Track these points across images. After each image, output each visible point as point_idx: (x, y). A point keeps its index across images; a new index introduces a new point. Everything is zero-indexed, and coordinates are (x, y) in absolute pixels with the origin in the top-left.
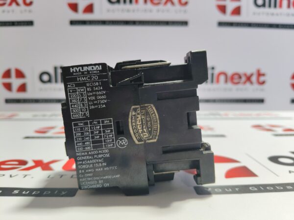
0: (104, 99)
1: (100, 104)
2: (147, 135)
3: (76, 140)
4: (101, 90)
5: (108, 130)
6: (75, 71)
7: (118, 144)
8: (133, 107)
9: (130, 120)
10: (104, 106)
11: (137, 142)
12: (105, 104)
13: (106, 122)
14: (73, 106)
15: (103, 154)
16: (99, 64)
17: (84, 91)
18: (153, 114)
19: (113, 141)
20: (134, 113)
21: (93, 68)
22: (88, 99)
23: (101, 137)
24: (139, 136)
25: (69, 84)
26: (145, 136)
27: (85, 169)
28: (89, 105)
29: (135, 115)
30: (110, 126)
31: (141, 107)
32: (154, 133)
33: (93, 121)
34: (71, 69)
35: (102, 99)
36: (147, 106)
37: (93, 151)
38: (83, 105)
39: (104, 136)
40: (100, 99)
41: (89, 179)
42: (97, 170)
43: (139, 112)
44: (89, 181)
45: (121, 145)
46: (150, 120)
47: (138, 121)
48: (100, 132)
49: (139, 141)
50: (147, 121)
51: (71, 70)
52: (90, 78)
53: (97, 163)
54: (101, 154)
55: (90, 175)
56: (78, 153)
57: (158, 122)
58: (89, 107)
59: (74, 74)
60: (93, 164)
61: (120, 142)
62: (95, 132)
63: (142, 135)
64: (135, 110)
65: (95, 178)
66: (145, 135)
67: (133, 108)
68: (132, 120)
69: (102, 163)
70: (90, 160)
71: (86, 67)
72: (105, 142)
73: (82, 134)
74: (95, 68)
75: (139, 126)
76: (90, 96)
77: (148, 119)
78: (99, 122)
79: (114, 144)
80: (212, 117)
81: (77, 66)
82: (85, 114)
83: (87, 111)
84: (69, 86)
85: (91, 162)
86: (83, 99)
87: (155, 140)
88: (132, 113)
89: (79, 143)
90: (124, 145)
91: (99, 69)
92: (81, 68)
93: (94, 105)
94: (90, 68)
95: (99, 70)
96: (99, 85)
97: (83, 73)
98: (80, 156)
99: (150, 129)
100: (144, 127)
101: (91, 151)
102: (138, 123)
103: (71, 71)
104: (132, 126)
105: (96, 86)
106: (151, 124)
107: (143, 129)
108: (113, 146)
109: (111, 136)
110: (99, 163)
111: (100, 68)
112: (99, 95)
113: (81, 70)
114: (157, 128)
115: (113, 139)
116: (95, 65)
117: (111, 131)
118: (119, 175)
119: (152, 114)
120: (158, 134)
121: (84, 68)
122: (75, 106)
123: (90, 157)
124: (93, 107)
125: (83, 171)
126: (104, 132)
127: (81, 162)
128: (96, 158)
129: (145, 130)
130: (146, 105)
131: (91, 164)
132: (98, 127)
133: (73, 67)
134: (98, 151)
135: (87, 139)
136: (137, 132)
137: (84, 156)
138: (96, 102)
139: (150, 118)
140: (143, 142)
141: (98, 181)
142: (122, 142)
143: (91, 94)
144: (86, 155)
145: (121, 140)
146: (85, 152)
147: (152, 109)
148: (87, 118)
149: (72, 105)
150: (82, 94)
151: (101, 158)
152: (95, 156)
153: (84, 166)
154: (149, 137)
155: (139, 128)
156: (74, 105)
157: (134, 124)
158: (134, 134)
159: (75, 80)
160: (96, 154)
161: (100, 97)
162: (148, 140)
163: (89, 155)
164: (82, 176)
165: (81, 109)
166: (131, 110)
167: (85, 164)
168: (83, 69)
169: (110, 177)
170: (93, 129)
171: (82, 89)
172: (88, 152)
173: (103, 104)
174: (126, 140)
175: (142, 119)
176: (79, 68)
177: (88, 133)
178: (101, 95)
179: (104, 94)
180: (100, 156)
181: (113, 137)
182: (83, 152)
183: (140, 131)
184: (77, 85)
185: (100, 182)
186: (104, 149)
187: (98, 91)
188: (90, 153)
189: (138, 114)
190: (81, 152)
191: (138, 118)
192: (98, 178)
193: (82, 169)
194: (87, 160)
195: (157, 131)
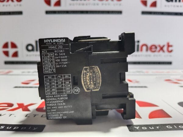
0: (66, 61)
1: (63, 64)
2: (93, 86)
3: (46, 87)
4: (64, 55)
5: (67, 82)
6: (47, 42)
7: (74, 91)
8: (85, 67)
9: (82, 76)
10: (66, 66)
11: (86, 90)
12: (66, 64)
13: (67, 77)
14: (45, 65)
16: (63, 38)
17: (53, 55)
18: (97, 72)
19: (70, 89)
20: (85, 72)
21: (59, 40)
22: (55, 61)
23: (62, 86)
24: (87, 86)
25: (43, 51)
27: (51, 106)
28: (55, 65)
29: (85, 73)
30: (69, 79)
31: (90, 68)
32: (97, 85)
33: (58, 76)
34: (45, 40)
35: (64, 61)
36: (94, 68)
37: (57, 95)
38: (52, 64)
39: (64, 86)
41: (54, 113)
42: (59, 107)
43: (88, 71)
44: (54, 114)
45: (76, 92)
46: (96, 77)
47: (87, 77)
48: (62, 83)
49: (87, 90)
50: (93, 77)
51: (45, 41)
52: (57, 47)
53: (59, 103)
54: (62, 97)
55: (54, 110)
56: (47, 96)
57: (101, 78)
58: (56, 66)
59: (47, 44)
60: (57, 103)
61: (75, 90)
62: (59, 83)
63: (89, 86)
64: (86, 69)
65: (57, 113)
66: (92, 86)
67: (85, 68)
68: (83, 76)
69: (62, 103)
70: (54, 101)
71: (55, 40)
72: (65, 89)
73: (50, 83)
74: (61, 41)
75: (88, 80)
76: (57, 59)
77: (94, 76)
78: (62, 77)
79: (71, 91)
80: (138, 73)
81: (49, 39)
82: (53, 70)
83: (54, 68)
84: (43, 52)
85: (55, 102)
86: (52, 61)
87: (98, 90)
88: (84, 71)
89: (48, 89)
90: (77, 92)
91: (63, 41)
92: (51, 40)
93: (59, 65)
94: (57, 41)
95: (63, 42)
96: (63, 52)
97: (52, 43)
98: (48, 98)
99: (95, 83)
100: (91, 81)
101: (55, 95)
102: (87, 78)
103: (45, 42)
104: (84, 80)
105: (61, 53)
106: (96, 79)
107: (90, 82)
108: (70, 92)
109: (69, 86)
110: (60, 103)
111: (64, 41)
112: (63, 59)
113: (51, 42)
114: (100, 82)
115: (70, 88)
116: (61, 38)
117: (70, 83)
118: (73, 112)
119: (97, 73)
120: (100, 86)
121: (53, 40)
122: (47, 65)
123: (55, 99)
124: (58, 66)
125: (50, 108)
126: (65, 83)
127: (49, 102)
128: (59, 100)
129: (91, 83)
130: (93, 66)
131: (55, 103)
132: (61, 80)
133: (46, 39)
134: (60, 95)
135: (53, 87)
136: (87, 84)
137: (51, 98)
138: (60, 63)
139: (96, 75)
140: (90, 91)
141: (59, 114)
142: (76, 90)
143: (57, 58)
145: (76, 88)
146: (51, 95)
147: (97, 69)
148: (54, 74)
149: (44, 64)
150: (51, 57)
151: (62, 100)
152: (58, 98)
154: (94, 87)
155: (88, 81)
156: (46, 64)
157: (85, 79)
158: (85, 85)
159: (47, 47)
160: (59, 97)
161: (63, 60)
162: (93, 89)
163: (54, 98)
164: (49, 111)
165: (50, 67)
166: (83, 70)
167: (51, 103)
168: (52, 41)
169: (67, 112)
170: (58, 81)
172: (54, 96)
173: (65, 65)
174: (79, 89)
175: (90, 76)
176: (50, 40)
177: (54, 83)
178: (64, 59)
179: (66, 58)
180: (61, 98)
181: (70, 86)
182: (50, 95)
183: (89, 83)
184: (49, 51)
185: (61, 115)
186: (64, 94)
187: (62, 56)
188: (55, 96)
189: (88, 72)
190: (49, 95)
191: (87, 74)
192: (59, 113)
193: (49, 107)
194: (53, 101)
195: (99, 84)
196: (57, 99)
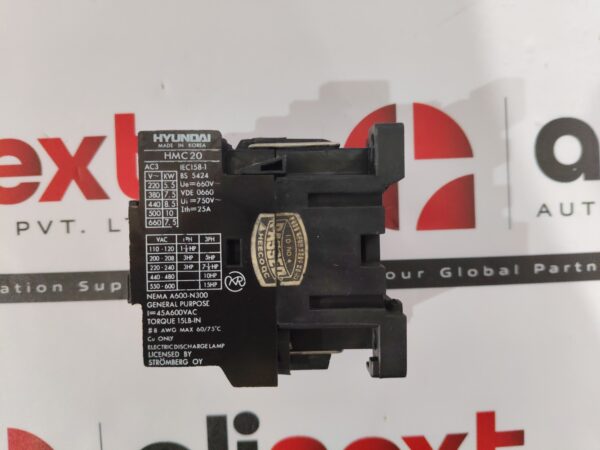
0: (209, 196)
1: (201, 204)
3: (149, 268)
4: (205, 180)
5: (210, 255)
6: (161, 141)
7: (228, 283)
8: (261, 216)
9: (253, 240)
10: (209, 209)
11: (263, 283)
12: (210, 205)
13: (210, 239)
14: (150, 205)
15: (196, 300)
16: (206, 132)
17: (174, 178)
18: (298, 232)
19: (218, 277)
20: (262, 228)
21: (194, 138)
22: (180, 193)
23: (196, 267)
24: (268, 271)
25: (149, 164)
26: (279, 274)
27: (160, 327)
28: (180, 205)
29: (263, 232)
30: (216, 248)
31: (276, 218)
32: (296, 268)
33: (184, 236)
34: (155, 136)
35: (205, 196)
36: (288, 218)
37: (178, 292)
38: (170, 203)
39: (202, 266)
40: (201, 196)
41: (165, 347)
42: (182, 330)
43: (272, 226)
44: (165, 351)
45: (233, 286)
46: (292, 244)
47: (269, 243)
48: (195, 257)
49: (268, 280)
50: (285, 244)
51: (155, 138)
52: (188, 156)
53: (184, 316)
54: (192, 299)
55: (168, 339)
56: (150, 293)
57: (307, 248)
58: (180, 209)
59: (160, 146)
60: (176, 317)
61: (232, 280)
62: (186, 258)
63: (273, 270)
64: (265, 221)
65: (176, 346)
67: (262, 219)
68: (257, 240)
69: (192, 317)
70: (170, 309)
71: (183, 136)
72: (202, 277)
73: (162, 258)
74: (199, 138)
75: (269, 252)
76: (185, 188)
77: (288, 241)
78: (195, 239)
79: (219, 282)
81: (167, 132)
82: (171, 221)
83: (175, 215)
84: (147, 167)
85: (173, 313)
86: (170, 194)
87: (298, 283)
88: (258, 227)
89: (154, 275)
90: (238, 287)
91: (205, 140)
92: (173, 136)
93: (191, 205)
94: (189, 138)
95: (206, 143)
96: (202, 171)
97: (175, 145)
98: (152, 300)
99: (289, 261)
100: (279, 255)
101: (174, 293)
102: (269, 247)
103: (155, 141)
104: (257, 252)
105: (197, 172)
106: (293, 251)
107: (276, 258)
108: (218, 286)
109: (216, 266)
110: (186, 316)
111: (208, 139)
112: (201, 188)
113: (173, 140)
114: (304, 260)
115: (219, 273)
116: (199, 132)
117: (217, 258)
118: (223, 345)
119: (296, 233)
120: (304, 271)
121: (179, 136)
122: (155, 205)
123: (172, 304)
124: (187, 209)
125: (156, 331)
126: (203, 257)
127: (153, 313)
128: (183, 308)
129: (280, 261)
130: (287, 214)
131: (171, 317)
132: (194, 248)
134: (188, 293)
135: (170, 268)
136: (265, 264)
137: (159, 301)
138: (194, 201)
139: (292, 238)
140: (274, 285)
141: (181, 352)
142: (235, 280)
143: (187, 185)
144: (165, 300)
145: (234, 276)
146: (163, 293)
147: (298, 222)
148: (174, 230)
149: (148, 202)
150: (169, 184)
151: (191, 308)
152: (182, 303)
153: (158, 321)
154: (287, 275)
155: (270, 257)
156: (153, 202)
157: (260, 248)
158: (260, 266)
159: (160, 156)
160: (183, 300)
161: (202, 192)
162: (285, 280)
163: (171, 301)
164: (153, 340)
165: (165, 211)
166: (258, 222)
167: (160, 317)
168: (176, 138)
169: (205, 346)
170: (184, 251)
171: (171, 175)
172: (168, 294)
173: (206, 205)
174: (243, 278)
175: (276, 240)
176: (169, 136)
177: (172, 258)
178: (205, 189)
179: (209, 188)
180: (191, 304)
181: (219, 268)
182: (159, 293)
183: (272, 262)
184: (163, 167)
185: (185, 353)
186: (199, 291)
187: (201, 180)
188: (172, 296)
189: (270, 230)
190: (157, 293)
191: (268, 236)
192: (182, 347)
193: (153, 327)
194: (166, 309)
195: (303, 265)
196: (178, 304)
